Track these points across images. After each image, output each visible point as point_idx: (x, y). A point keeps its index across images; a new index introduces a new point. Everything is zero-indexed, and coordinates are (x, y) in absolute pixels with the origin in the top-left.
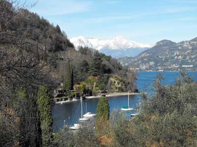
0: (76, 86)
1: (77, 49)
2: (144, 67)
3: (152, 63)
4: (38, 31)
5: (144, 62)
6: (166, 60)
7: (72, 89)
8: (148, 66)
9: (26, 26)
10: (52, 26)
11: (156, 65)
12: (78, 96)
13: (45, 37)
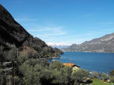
0: (45, 55)
1: (48, 46)
2: (68, 51)
3: (71, 50)
4: (39, 42)
5: (69, 49)
6: (74, 49)
7: (44, 56)
8: (70, 50)
9: (36, 41)
10: (42, 41)
11: (72, 50)
12: (45, 58)
13: (40, 44)
